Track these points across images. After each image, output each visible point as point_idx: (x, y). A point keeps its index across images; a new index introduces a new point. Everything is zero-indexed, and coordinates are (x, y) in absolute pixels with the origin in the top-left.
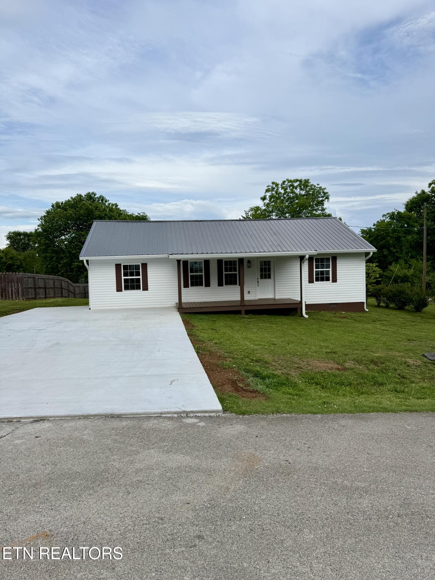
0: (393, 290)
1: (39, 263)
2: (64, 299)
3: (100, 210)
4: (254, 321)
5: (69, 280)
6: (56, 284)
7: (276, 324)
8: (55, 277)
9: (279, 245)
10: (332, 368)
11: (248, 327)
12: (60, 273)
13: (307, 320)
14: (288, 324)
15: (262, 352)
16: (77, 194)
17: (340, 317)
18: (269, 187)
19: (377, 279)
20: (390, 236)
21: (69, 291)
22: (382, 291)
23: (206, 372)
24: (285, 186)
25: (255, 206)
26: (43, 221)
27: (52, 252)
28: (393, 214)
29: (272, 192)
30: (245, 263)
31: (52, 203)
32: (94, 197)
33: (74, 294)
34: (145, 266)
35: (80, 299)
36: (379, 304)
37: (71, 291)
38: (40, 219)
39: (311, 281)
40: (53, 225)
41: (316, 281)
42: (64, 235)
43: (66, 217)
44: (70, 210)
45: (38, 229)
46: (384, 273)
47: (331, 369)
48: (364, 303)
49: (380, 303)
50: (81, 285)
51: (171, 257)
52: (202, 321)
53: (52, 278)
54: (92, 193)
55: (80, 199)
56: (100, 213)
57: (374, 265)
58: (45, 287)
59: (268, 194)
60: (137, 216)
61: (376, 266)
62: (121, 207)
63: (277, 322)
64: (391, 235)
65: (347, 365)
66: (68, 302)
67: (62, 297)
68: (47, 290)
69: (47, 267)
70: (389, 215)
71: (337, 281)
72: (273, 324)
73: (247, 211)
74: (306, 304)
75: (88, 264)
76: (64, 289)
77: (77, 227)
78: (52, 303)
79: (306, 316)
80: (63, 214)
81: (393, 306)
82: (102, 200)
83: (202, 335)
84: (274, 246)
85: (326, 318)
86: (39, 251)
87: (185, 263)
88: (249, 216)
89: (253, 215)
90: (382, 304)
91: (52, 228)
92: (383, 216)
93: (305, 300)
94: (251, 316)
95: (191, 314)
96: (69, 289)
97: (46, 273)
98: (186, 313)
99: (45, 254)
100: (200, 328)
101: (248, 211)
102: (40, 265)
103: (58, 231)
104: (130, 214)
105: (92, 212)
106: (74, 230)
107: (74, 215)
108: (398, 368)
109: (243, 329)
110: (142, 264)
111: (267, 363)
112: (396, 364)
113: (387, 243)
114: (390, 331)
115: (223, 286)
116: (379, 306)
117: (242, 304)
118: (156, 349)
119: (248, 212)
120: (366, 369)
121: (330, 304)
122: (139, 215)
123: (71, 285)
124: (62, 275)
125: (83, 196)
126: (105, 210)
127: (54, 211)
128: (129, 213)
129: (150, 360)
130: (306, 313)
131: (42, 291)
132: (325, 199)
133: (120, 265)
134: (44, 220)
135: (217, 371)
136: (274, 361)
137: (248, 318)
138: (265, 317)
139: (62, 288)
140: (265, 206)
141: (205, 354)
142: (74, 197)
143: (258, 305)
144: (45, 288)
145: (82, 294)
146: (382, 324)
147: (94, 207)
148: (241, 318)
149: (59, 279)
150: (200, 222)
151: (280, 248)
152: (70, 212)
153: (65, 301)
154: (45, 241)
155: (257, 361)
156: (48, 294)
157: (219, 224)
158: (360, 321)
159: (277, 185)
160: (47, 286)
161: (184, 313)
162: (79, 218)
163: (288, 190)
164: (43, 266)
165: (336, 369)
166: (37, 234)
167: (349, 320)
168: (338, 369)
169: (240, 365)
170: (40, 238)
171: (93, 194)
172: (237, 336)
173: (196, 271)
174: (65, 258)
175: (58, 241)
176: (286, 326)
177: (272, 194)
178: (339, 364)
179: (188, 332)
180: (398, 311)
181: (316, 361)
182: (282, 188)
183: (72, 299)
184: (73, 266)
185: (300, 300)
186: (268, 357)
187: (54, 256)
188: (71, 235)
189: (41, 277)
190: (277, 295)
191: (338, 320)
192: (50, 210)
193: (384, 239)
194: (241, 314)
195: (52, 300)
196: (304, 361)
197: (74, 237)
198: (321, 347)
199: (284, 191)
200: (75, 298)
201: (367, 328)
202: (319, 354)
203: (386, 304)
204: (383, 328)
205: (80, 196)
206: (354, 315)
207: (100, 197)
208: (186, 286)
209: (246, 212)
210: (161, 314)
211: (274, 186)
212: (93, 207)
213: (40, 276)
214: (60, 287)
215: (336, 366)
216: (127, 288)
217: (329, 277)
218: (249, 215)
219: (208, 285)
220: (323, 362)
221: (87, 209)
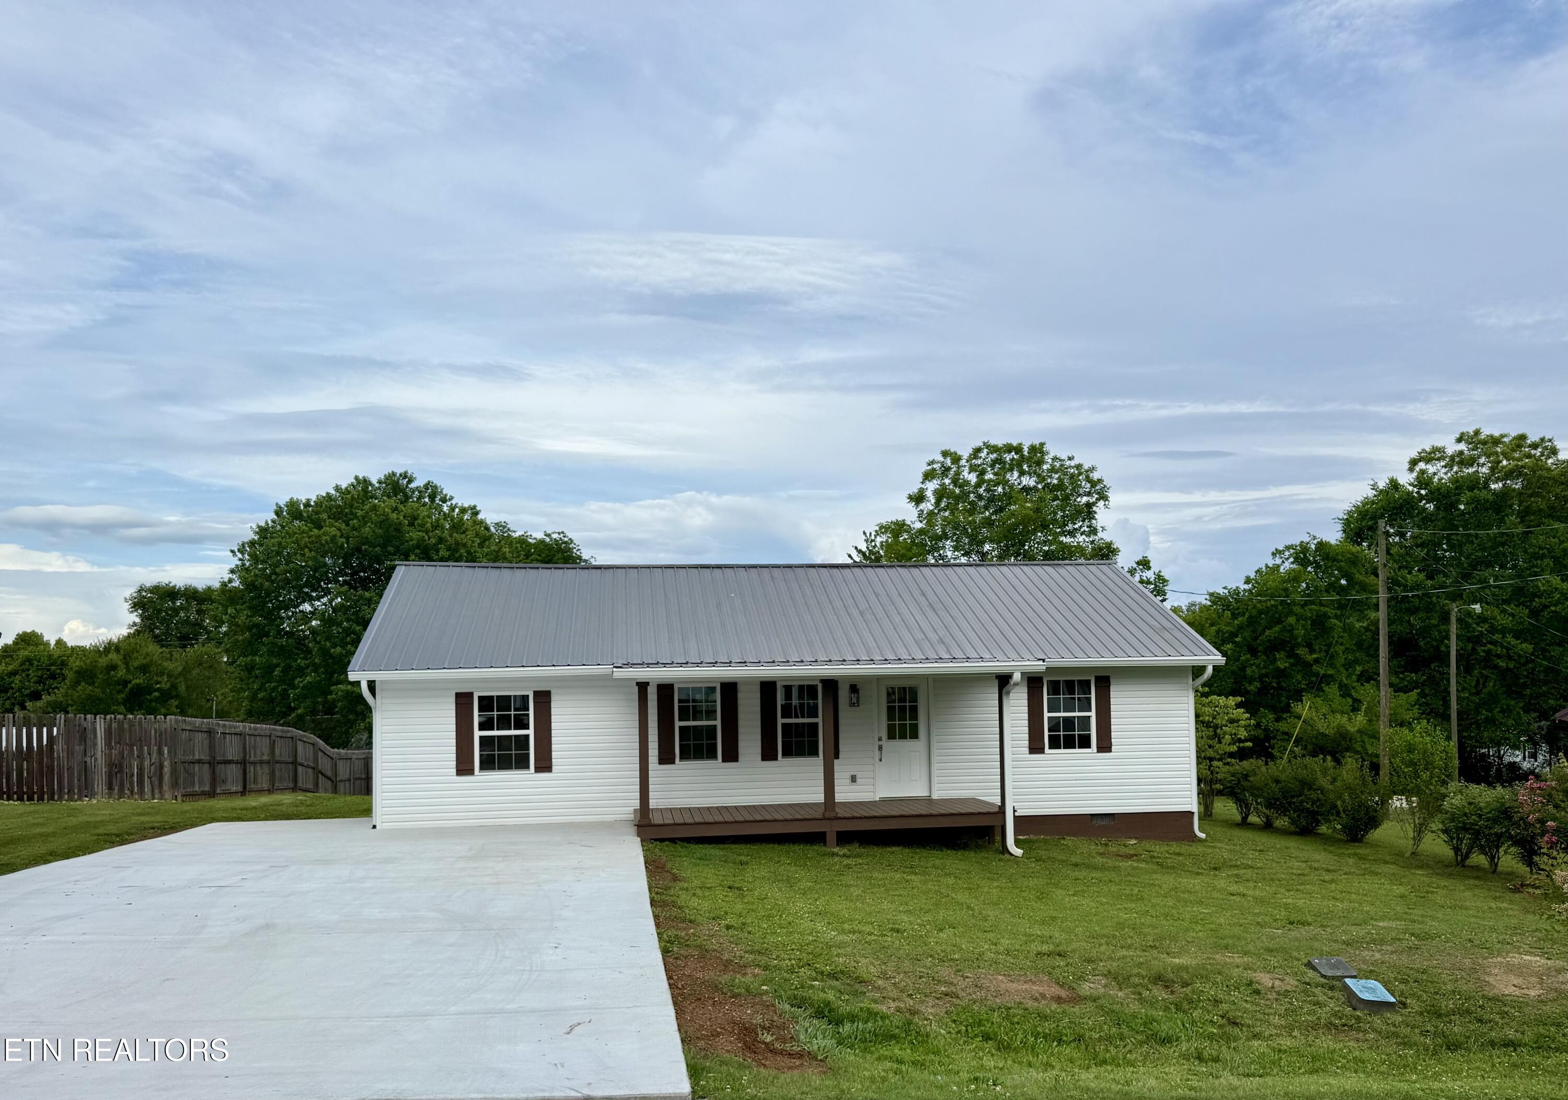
0: (1283, 777)
1: (231, 684)
2: (300, 797)
3: (422, 525)
4: (860, 864)
5: (319, 737)
6: (277, 752)
7: (924, 873)
8: (275, 730)
9: (941, 641)
10: (1043, 996)
11: (839, 881)
12: (293, 715)
13: (1017, 863)
14: (960, 873)
15: (855, 951)
16: (356, 478)
17: (1117, 855)
18: (935, 466)
19: (1242, 745)
20: (1296, 615)
21: (318, 772)
22: (1251, 779)
23: (675, 1003)
24: (979, 462)
25: (894, 520)
26: (247, 557)
27: (271, 653)
28: (1304, 548)
29: (943, 479)
30: (844, 694)
31: (277, 504)
32: (407, 486)
33: (333, 781)
34: (543, 699)
35: (348, 798)
36: (1245, 819)
37: (323, 771)
38: (239, 550)
39: (1035, 747)
40: (277, 570)
41: (1050, 748)
42: (311, 599)
43: (318, 544)
44: (331, 526)
45: (230, 581)
46: (1280, 724)
47: (1036, 999)
48: (1193, 813)
49: (1247, 816)
50: (357, 754)
51: (619, 673)
52: (705, 863)
53: (268, 733)
54: (401, 475)
55: (365, 490)
56: (424, 534)
57: (1231, 701)
58: (245, 760)
59: (931, 487)
60: (542, 542)
61: (1236, 705)
62: (489, 516)
63: (927, 868)
64: (1297, 609)
65: (1086, 988)
66: (311, 805)
67: (295, 789)
68: (251, 769)
69: (253, 698)
70: (1292, 551)
71: (1111, 747)
72: (916, 874)
73: (871, 534)
74: (1016, 814)
75: (374, 694)
76: (302, 765)
77: (352, 575)
78: (264, 808)
79: (1018, 852)
80: (310, 537)
81: (1283, 823)
82: (432, 497)
83: (694, 902)
84: (928, 644)
85: (1074, 859)
86: (230, 647)
87: (665, 690)
88: (877, 549)
89: (886, 546)
90: (1253, 819)
91: (273, 577)
92: (1274, 554)
93: (1015, 804)
94: (855, 848)
95: (676, 843)
96: (318, 765)
97: (252, 715)
98: (662, 840)
99: (249, 658)
100: (694, 884)
101: (874, 533)
102: (232, 691)
103: (293, 587)
104: (517, 535)
105: (398, 530)
106: (342, 585)
107: (344, 540)
108: (1226, 997)
109: (823, 889)
110: (536, 693)
111: (861, 982)
112: (1222, 986)
113: (1286, 635)
114: (1250, 896)
115: (776, 759)
116: (1244, 824)
117: (828, 815)
118: (549, 943)
119: (873, 537)
120: (1135, 999)
121: (1092, 815)
122: (548, 540)
123: (325, 754)
124: (299, 723)
125: (374, 481)
126: (438, 526)
127: (283, 527)
128: (514, 532)
129: (524, 970)
130: (1018, 843)
131: (233, 772)
132: (1098, 499)
133: (470, 695)
134: (248, 555)
135: (711, 1002)
136: (884, 976)
137: (844, 855)
138: (897, 854)
139: (295, 763)
140: (921, 522)
141: (686, 957)
142: (344, 487)
143: (875, 817)
144: (243, 763)
145: (358, 782)
146: (1237, 876)
147: (404, 517)
148: (824, 855)
149: (289, 735)
150: (715, 569)
151: (945, 649)
152: (331, 530)
153: (302, 803)
154: (251, 616)
155: (833, 976)
156: (252, 780)
157: (772, 576)
158: (1173, 867)
159: (956, 459)
160: (250, 757)
161: (656, 840)
162: (358, 550)
163: (989, 476)
164: (241, 695)
165: (1052, 998)
166: (226, 594)
167: (1143, 865)
168: (1059, 1000)
169: (780, 986)
170: (235, 609)
171: (405, 477)
172: (800, 905)
173: (697, 715)
174: (308, 671)
175: (289, 618)
176: (951, 881)
177: (943, 485)
178: (1061, 986)
179: (653, 894)
180: (1296, 838)
181: (1000, 978)
182: (972, 469)
183: (324, 797)
184: (334, 696)
185: (1000, 804)
186: (867, 967)
187: (277, 665)
188: (331, 601)
189: (233, 730)
190: (935, 787)
191: (1110, 863)
192: (270, 524)
193: (1279, 622)
194: (825, 844)
195: (264, 799)
196: (967, 977)
197: (341, 606)
198: (1030, 939)
199: (978, 477)
200: (336, 793)
201: (1186, 888)
202: (1016, 957)
203: (1264, 820)
204: (1234, 888)
205: (366, 482)
206: (1159, 848)
207: (427, 486)
208: (666, 758)
209: (868, 535)
210: (584, 843)
211: (948, 461)
212: (402, 518)
213: (230, 727)
214: (290, 760)
215: (1056, 990)
216: (488, 764)
217: (1089, 736)
218: (875, 546)
219: (731, 755)
220: (1019, 981)
221: (384, 523)
